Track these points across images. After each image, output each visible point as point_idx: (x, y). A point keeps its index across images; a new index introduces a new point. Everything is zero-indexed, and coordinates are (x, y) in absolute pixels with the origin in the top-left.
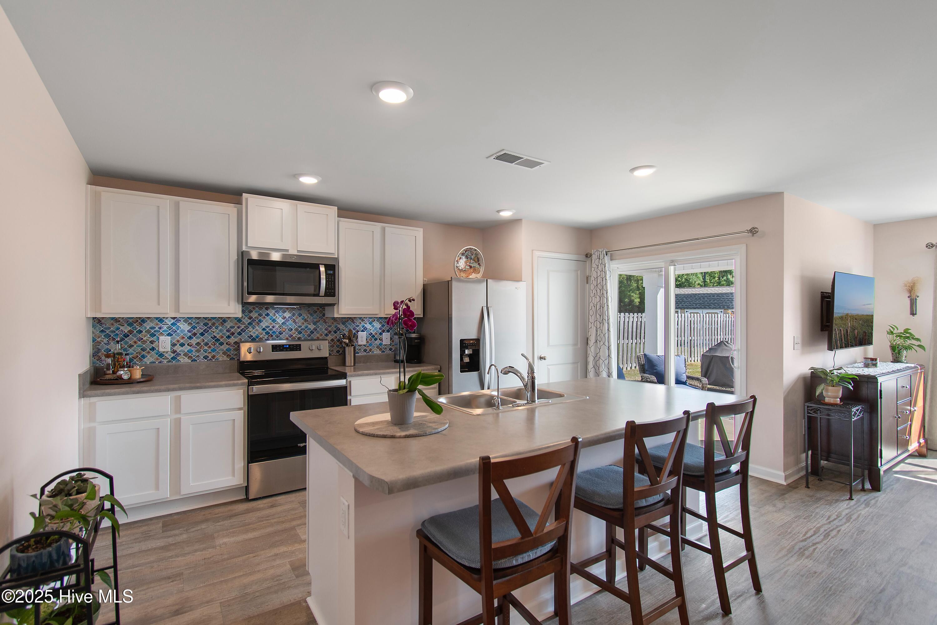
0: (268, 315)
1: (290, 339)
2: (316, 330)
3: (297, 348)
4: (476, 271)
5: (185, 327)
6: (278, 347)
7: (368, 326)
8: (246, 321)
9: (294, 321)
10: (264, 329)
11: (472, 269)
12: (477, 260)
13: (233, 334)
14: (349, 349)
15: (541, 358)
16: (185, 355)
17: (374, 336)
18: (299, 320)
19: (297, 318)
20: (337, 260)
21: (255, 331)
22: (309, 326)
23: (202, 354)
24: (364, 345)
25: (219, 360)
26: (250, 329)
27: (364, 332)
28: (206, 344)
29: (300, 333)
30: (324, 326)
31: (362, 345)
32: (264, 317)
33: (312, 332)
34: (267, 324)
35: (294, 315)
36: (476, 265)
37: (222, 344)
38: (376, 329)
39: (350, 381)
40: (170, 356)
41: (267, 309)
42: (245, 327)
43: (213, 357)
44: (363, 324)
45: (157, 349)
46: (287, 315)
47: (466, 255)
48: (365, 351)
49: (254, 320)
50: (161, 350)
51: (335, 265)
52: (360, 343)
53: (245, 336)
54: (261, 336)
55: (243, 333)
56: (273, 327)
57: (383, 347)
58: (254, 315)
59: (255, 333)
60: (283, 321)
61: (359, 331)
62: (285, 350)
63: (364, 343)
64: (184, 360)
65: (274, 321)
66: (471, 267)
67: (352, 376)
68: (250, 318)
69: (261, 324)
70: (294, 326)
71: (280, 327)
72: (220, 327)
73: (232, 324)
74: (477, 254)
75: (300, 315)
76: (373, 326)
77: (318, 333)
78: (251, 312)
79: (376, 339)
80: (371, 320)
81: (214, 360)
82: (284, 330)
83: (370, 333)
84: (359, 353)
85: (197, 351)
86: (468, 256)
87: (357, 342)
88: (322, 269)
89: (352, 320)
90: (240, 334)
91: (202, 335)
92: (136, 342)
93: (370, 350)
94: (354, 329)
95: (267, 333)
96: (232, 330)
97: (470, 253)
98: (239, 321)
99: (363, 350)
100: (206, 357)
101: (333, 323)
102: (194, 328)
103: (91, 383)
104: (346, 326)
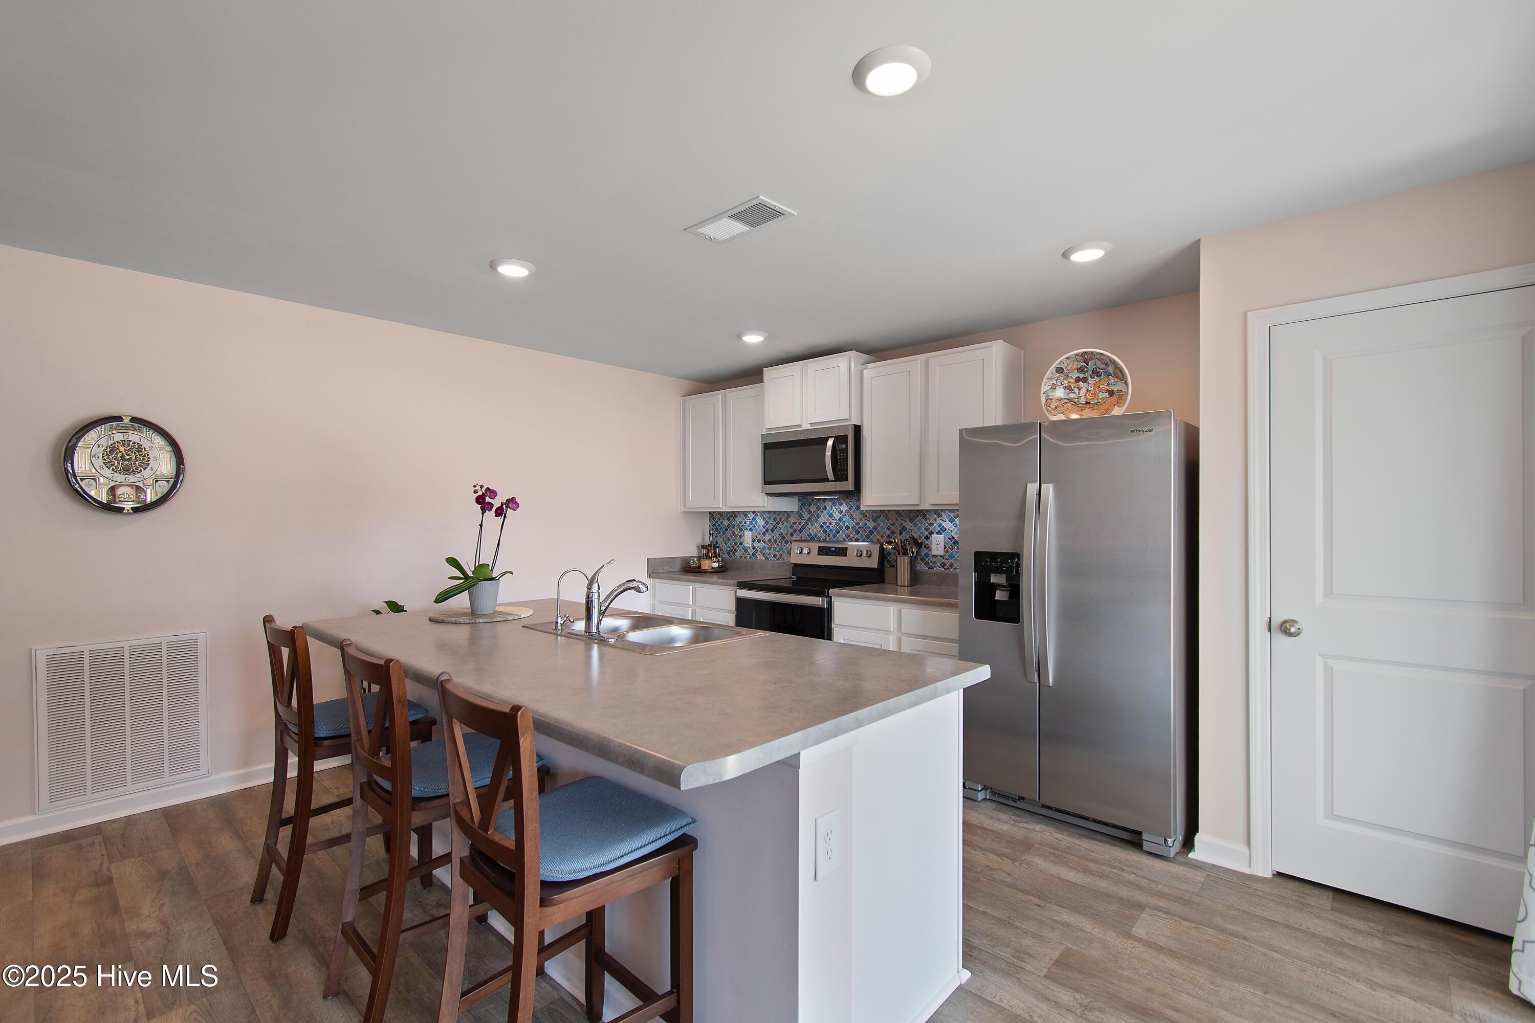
0: (825, 508)
2: (877, 529)
3: (842, 552)
5: (760, 522)
6: (825, 549)
7: (947, 525)
8: (806, 516)
9: (852, 517)
10: (821, 526)
11: (1115, 397)
12: (1120, 374)
13: (795, 531)
14: (901, 558)
16: (761, 551)
17: (956, 542)
18: (857, 515)
19: (854, 511)
20: (858, 426)
21: (814, 529)
22: (868, 523)
23: (773, 552)
24: (941, 556)
25: (784, 560)
26: (809, 526)
27: (942, 534)
29: (857, 532)
30: (885, 523)
31: (937, 556)
32: (822, 511)
33: (871, 532)
34: (824, 520)
35: (851, 508)
37: (786, 542)
40: (751, 551)
41: (823, 500)
42: (805, 523)
43: (781, 556)
44: (939, 521)
45: (743, 544)
46: (844, 508)
48: (943, 565)
49: (812, 515)
50: (746, 545)
51: (847, 435)
52: (934, 552)
53: (804, 535)
54: (819, 535)
55: (803, 531)
56: (830, 524)
58: (813, 508)
60: (840, 516)
61: (933, 533)
62: (830, 554)
63: (941, 552)
64: (760, 557)
65: (831, 515)
66: (1111, 393)
68: (810, 512)
69: (819, 520)
70: (851, 524)
71: (836, 523)
72: (785, 523)
73: (794, 520)
74: (1113, 363)
76: (955, 526)
77: (878, 533)
78: (810, 505)
80: (952, 515)
81: (781, 560)
82: (841, 528)
83: (951, 537)
84: (933, 568)
85: (769, 549)
86: (1098, 370)
87: (930, 550)
88: (830, 443)
89: (923, 513)
90: (801, 531)
91: (773, 531)
92: (731, 536)
93: (951, 565)
94: (926, 530)
95: (825, 531)
96: (795, 526)
97: (1099, 364)
98: (800, 516)
99: (939, 565)
100: (775, 556)
101: (897, 520)
102: (767, 523)
103: (681, 569)
104: (915, 525)
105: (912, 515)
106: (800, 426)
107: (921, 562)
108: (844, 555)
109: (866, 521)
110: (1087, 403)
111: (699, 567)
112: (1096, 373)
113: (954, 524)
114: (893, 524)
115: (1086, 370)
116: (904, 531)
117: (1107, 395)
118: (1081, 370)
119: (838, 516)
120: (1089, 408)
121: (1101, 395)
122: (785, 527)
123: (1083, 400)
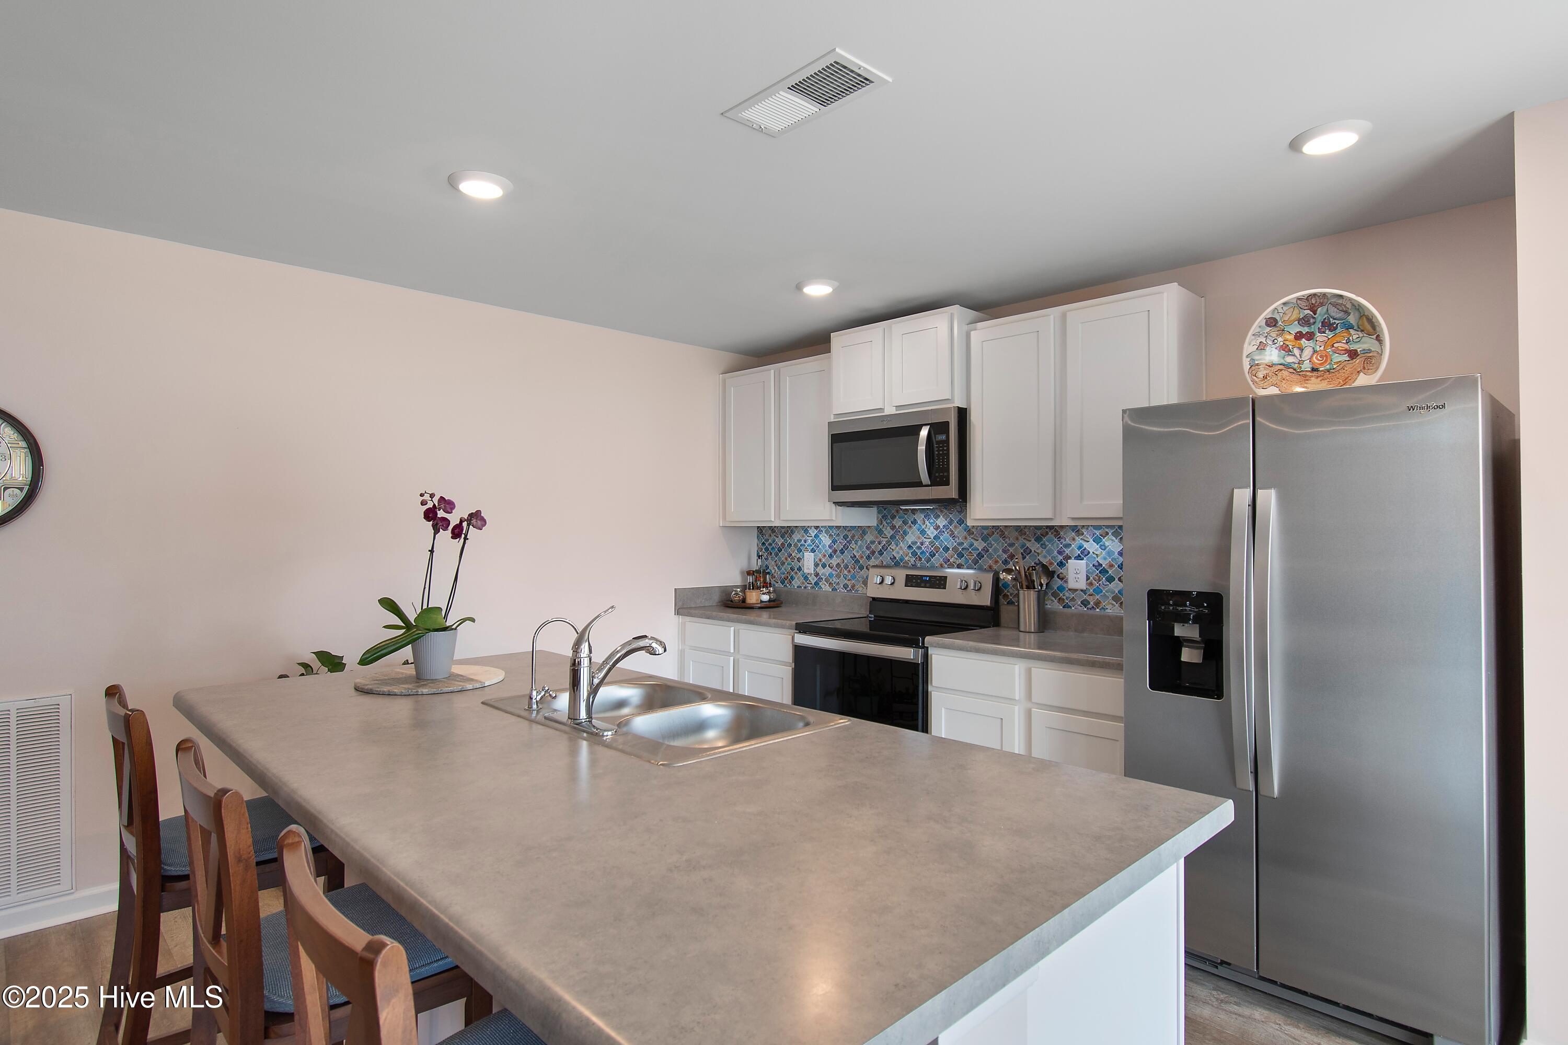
0: (915, 522)
1: (946, 566)
2: (988, 551)
3: (939, 582)
4: (1368, 364)
5: (826, 540)
6: (915, 579)
7: (1091, 546)
8: (888, 532)
9: (952, 534)
10: (910, 547)
11: (1357, 361)
12: (1369, 326)
13: (874, 553)
14: (1024, 593)
16: (827, 580)
17: (1104, 571)
18: (960, 532)
19: (955, 527)
20: (964, 410)
21: (899, 550)
22: (976, 544)
23: (843, 581)
24: (1082, 590)
25: (859, 592)
26: (892, 546)
27: (1083, 559)
29: (961, 555)
30: (1000, 544)
31: (1077, 590)
32: (910, 527)
33: (980, 556)
34: (914, 538)
35: (951, 522)
36: (1371, 343)
37: (862, 568)
38: (1110, 553)
40: (813, 579)
41: (913, 511)
42: (887, 542)
43: (854, 587)
44: (1079, 540)
45: (803, 569)
46: (942, 522)
48: (1085, 603)
49: (897, 532)
50: (806, 571)
51: (948, 422)
52: (1072, 584)
53: (886, 558)
54: (907, 559)
55: (885, 553)
56: (922, 544)
58: (898, 522)
59: (899, 553)
60: (936, 533)
61: (1070, 558)
62: (923, 585)
63: (1082, 584)
64: (826, 587)
65: (923, 532)
68: (893, 527)
69: (907, 538)
70: (951, 543)
71: (931, 543)
72: (860, 542)
73: (872, 538)
74: (1358, 309)
75: (960, 522)
76: (1103, 547)
77: (990, 557)
78: (893, 517)
79: (1111, 580)
80: (1098, 533)
81: (854, 592)
82: (937, 549)
83: (1097, 564)
84: (1071, 607)
85: (838, 576)
86: (1332, 321)
87: (1066, 582)
88: (924, 432)
89: (1055, 531)
90: (881, 553)
91: (842, 552)
92: (786, 559)
93: (1097, 604)
94: (1060, 553)
95: (914, 554)
96: (873, 547)
97: (1334, 312)
98: (880, 532)
99: (1080, 602)
100: (845, 586)
101: (1018, 539)
102: (834, 542)
103: (719, 602)
104: (1044, 546)
105: (1039, 533)
106: (881, 410)
107: (1053, 599)
108: (942, 587)
109: (972, 540)
110: (1314, 370)
111: (744, 600)
112: (1328, 325)
113: (1101, 546)
114: (1012, 545)
115: (1312, 321)
116: (1027, 555)
117: (1346, 357)
118: (1304, 321)
119: (932, 533)
120: (1318, 377)
121: (1337, 358)
122: (860, 547)
123: (1307, 366)
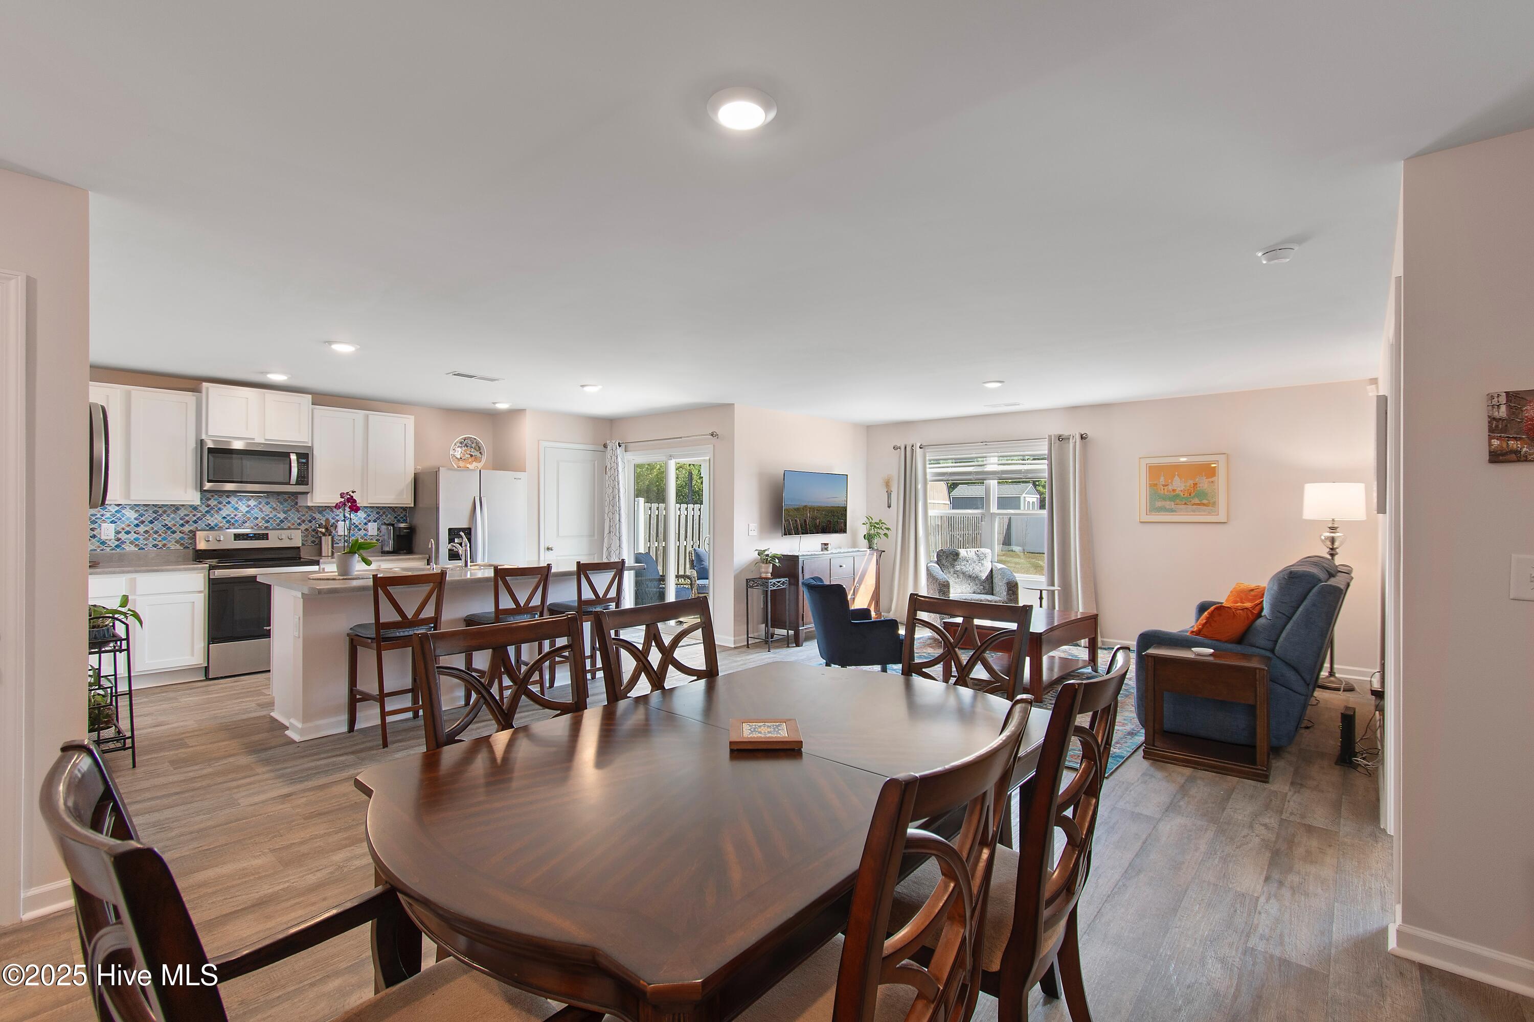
0: (229, 503)
1: (255, 528)
2: (287, 519)
3: (265, 537)
4: (476, 459)
5: (131, 515)
6: (241, 536)
8: (204, 509)
9: (261, 510)
10: (224, 518)
11: (471, 458)
12: (479, 448)
13: (187, 522)
14: (325, 538)
15: (548, 549)
16: (131, 543)
18: (267, 509)
19: (264, 506)
20: (311, 448)
21: (212, 520)
22: (279, 515)
23: (151, 542)
25: (171, 549)
26: (208, 517)
28: (156, 532)
30: (296, 515)
31: (342, 535)
32: (225, 505)
33: (282, 521)
34: (228, 513)
35: (260, 503)
36: (478, 454)
37: (174, 532)
38: (360, 518)
39: (324, 568)
40: (113, 543)
41: (228, 497)
42: (202, 515)
43: (164, 545)
45: (99, 536)
46: (252, 503)
47: (465, 443)
49: (212, 508)
50: (103, 537)
51: (308, 454)
52: (340, 533)
53: (201, 524)
54: (221, 525)
55: (199, 522)
56: (235, 516)
57: (369, 537)
58: (213, 503)
59: (213, 521)
60: (247, 509)
61: (339, 521)
62: (249, 539)
63: (345, 533)
64: (130, 548)
65: (236, 509)
66: (471, 456)
67: (325, 563)
68: (208, 506)
69: (221, 512)
70: (260, 515)
71: (243, 515)
72: (173, 515)
73: (186, 512)
74: (477, 443)
75: (268, 503)
76: (356, 516)
77: (289, 522)
78: (209, 499)
79: (360, 530)
81: (164, 549)
82: (248, 519)
85: (146, 539)
88: (293, 457)
90: (196, 522)
91: (151, 522)
95: (229, 522)
96: (187, 518)
97: (469, 442)
98: (195, 509)
100: (156, 546)
101: (307, 512)
102: (141, 515)
104: (324, 516)
106: (253, 439)
110: (461, 458)
121: (467, 456)
122: (173, 519)
123: (459, 457)
